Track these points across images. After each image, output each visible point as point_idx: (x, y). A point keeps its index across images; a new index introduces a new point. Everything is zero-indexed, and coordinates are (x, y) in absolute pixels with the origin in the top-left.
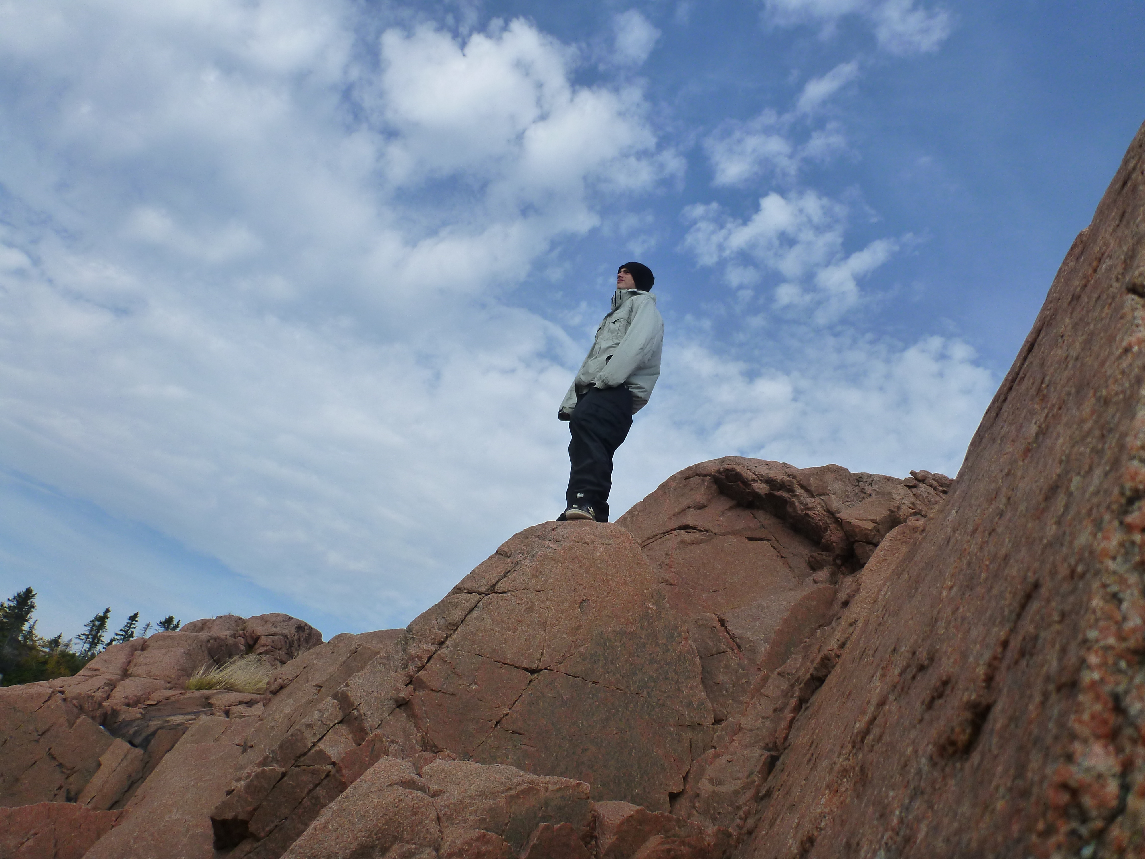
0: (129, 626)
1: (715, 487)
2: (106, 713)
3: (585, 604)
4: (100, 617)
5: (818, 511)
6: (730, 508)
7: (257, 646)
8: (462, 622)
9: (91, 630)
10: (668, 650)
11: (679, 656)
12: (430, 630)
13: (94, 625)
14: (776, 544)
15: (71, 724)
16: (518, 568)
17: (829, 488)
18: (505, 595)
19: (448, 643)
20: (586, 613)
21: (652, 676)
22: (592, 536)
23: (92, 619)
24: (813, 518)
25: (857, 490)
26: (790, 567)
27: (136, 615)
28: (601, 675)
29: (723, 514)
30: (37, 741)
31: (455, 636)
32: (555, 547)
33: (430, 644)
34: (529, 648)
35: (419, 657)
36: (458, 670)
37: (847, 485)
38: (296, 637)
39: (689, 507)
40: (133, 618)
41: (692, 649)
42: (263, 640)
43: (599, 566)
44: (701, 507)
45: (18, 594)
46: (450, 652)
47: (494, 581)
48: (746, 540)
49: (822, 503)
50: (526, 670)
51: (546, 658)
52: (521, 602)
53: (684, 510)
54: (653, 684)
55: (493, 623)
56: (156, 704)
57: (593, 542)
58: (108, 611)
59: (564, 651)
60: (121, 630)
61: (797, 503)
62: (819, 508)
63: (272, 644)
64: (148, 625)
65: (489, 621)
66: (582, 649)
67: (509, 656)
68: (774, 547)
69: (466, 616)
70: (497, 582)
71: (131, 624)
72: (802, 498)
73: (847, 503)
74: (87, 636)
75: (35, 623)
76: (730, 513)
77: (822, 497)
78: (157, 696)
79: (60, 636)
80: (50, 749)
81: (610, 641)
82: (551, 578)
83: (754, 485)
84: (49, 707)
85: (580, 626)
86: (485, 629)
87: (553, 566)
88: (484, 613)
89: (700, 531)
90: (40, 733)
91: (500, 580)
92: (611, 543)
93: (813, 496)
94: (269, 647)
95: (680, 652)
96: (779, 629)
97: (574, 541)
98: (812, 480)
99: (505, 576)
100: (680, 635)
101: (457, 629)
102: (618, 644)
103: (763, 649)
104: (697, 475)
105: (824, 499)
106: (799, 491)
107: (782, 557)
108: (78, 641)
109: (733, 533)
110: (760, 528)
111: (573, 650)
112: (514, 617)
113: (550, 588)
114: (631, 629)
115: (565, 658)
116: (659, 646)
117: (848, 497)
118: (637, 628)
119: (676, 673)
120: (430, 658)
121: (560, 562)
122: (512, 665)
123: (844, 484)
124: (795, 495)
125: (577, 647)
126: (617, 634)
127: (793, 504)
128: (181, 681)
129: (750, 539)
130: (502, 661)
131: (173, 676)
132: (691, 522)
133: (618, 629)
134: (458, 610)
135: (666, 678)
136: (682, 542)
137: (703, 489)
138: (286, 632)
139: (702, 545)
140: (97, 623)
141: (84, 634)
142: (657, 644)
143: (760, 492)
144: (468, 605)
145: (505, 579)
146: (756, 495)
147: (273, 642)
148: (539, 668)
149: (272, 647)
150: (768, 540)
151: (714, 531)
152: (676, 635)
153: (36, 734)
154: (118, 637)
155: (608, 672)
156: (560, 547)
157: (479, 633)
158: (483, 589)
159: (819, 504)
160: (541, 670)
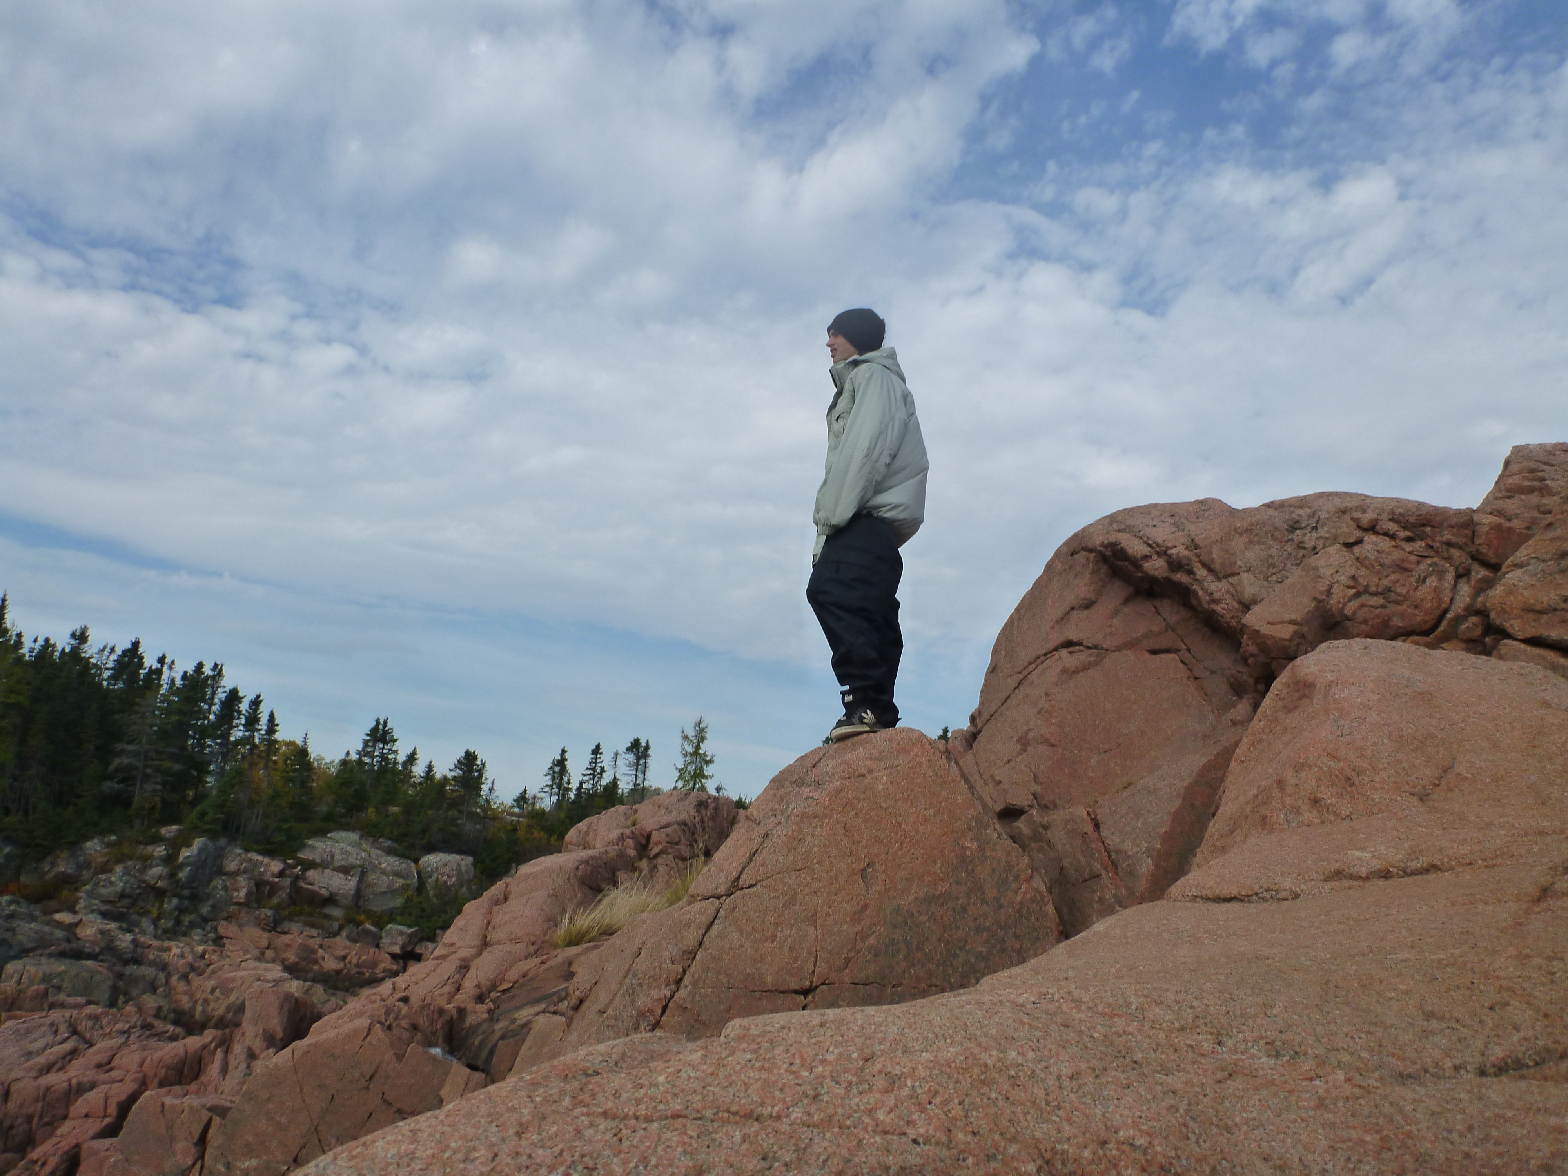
0: (594, 761)
1: (1104, 569)
2: (452, 1018)
3: (869, 870)
4: (558, 761)
5: (1227, 604)
6: (1127, 601)
7: (651, 845)
8: (700, 944)
9: (553, 779)
10: (1001, 907)
11: (1019, 911)
12: (660, 967)
13: (554, 772)
14: (1186, 656)
15: (400, 1057)
16: (768, 842)
17: (1239, 563)
18: (754, 889)
19: (686, 981)
20: (873, 884)
21: (981, 953)
22: (868, 763)
23: (550, 765)
24: (1222, 617)
25: (1289, 548)
26: (1206, 695)
27: (598, 747)
28: (904, 972)
29: (1116, 612)
30: (367, 1088)
31: (692, 969)
32: (816, 795)
33: (663, 986)
34: (796, 959)
35: (651, 1011)
36: (703, 1017)
37: (1270, 547)
38: (698, 819)
39: (1073, 608)
40: (596, 751)
41: (1039, 892)
42: (655, 837)
43: (884, 805)
44: (1088, 605)
45: (458, 761)
46: (689, 994)
47: (735, 874)
48: (1147, 655)
49: (1231, 589)
50: (796, 992)
51: (821, 968)
52: (777, 894)
53: (1068, 613)
54: (983, 965)
55: (742, 935)
56: (512, 987)
57: (871, 771)
58: (564, 751)
59: (845, 950)
60: (587, 769)
61: (1200, 593)
62: (1228, 599)
63: (668, 840)
64: (617, 754)
65: (736, 935)
66: (872, 941)
67: (769, 979)
68: (1183, 662)
69: (704, 935)
70: (741, 873)
71: (596, 759)
72: (1206, 584)
73: (1274, 578)
74: (551, 787)
75: (493, 783)
76: (1126, 610)
77: (1230, 580)
78: (513, 974)
79: (525, 791)
80: (383, 1094)
81: (912, 915)
82: (814, 845)
83: (1147, 565)
84: (370, 1043)
85: (866, 906)
86: (731, 948)
87: (815, 827)
88: (727, 924)
89: (1088, 648)
90: (368, 1078)
91: (744, 869)
92: (898, 763)
93: (1219, 579)
94: (664, 844)
95: (1021, 903)
96: (1165, 832)
97: (842, 778)
98: (1215, 552)
99: (751, 859)
100: (1017, 878)
101: (695, 957)
102: (924, 918)
103: (1144, 870)
104: (1083, 549)
105: (1234, 583)
106: (1201, 572)
107: (1196, 678)
108: (543, 795)
109: (1130, 645)
110: (1166, 630)
111: (859, 945)
112: (770, 919)
113: (815, 861)
114: (941, 889)
115: (848, 960)
116: (987, 903)
117: (1274, 566)
118: (950, 885)
119: (1017, 937)
120: (664, 1009)
121: (826, 816)
122: (776, 990)
123: (1263, 547)
124: (1196, 580)
125: (864, 937)
126: (921, 903)
127: (1195, 593)
128: (548, 937)
129: (1154, 652)
130: (760, 988)
131: (538, 933)
132: (1074, 636)
133: (922, 894)
134: (691, 930)
135: (1003, 950)
136: (1064, 671)
137: (1088, 575)
138: (683, 816)
139: (1091, 672)
140: (557, 769)
141: (547, 786)
142: (984, 902)
143: (1156, 574)
144: (705, 919)
145: (751, 865)
146: (1152, 580)
147: (667, 835)
148: (814, 985)
149: (667, 842)
150: (1175, 651)
151: (1105, 646)
152: (1011, 878)
153: (363, 1080)
154: (587, 778)
155: (914, 965)
156: (823, 794)
157: (725, 957)
158: (722, 890)
159: (1228, 592)
160: (817, 987)
